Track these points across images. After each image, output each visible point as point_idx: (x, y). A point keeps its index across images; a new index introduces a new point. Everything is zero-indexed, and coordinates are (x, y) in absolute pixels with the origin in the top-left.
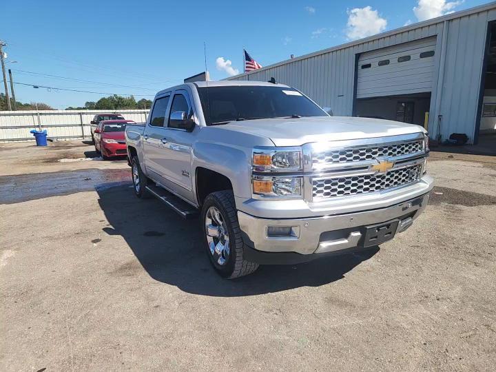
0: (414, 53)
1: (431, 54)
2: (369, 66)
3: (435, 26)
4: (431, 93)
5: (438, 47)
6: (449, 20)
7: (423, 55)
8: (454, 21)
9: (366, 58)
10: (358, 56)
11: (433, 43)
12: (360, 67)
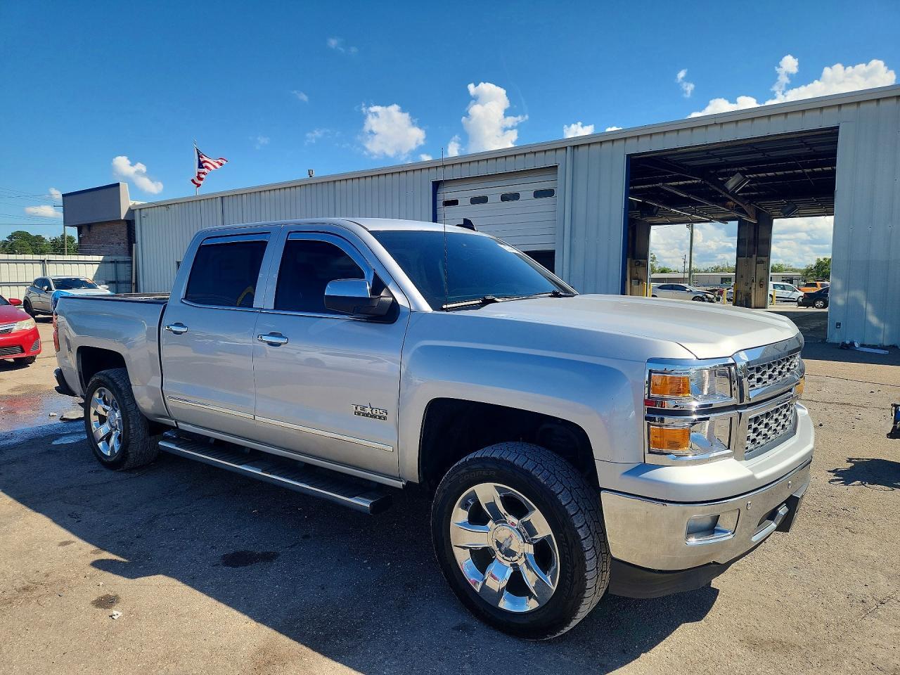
0: (526, 188)
1: (549, 193)
2: (455, 203)
3: (554, 152)
4: (554, 251)
5: (560, 183)
6: (574, 146)
7: (538, 194)
8: (581, 149)
9: (449, 189)
10: (437, 185)
11: (550, 178)
12: (440, 204)
